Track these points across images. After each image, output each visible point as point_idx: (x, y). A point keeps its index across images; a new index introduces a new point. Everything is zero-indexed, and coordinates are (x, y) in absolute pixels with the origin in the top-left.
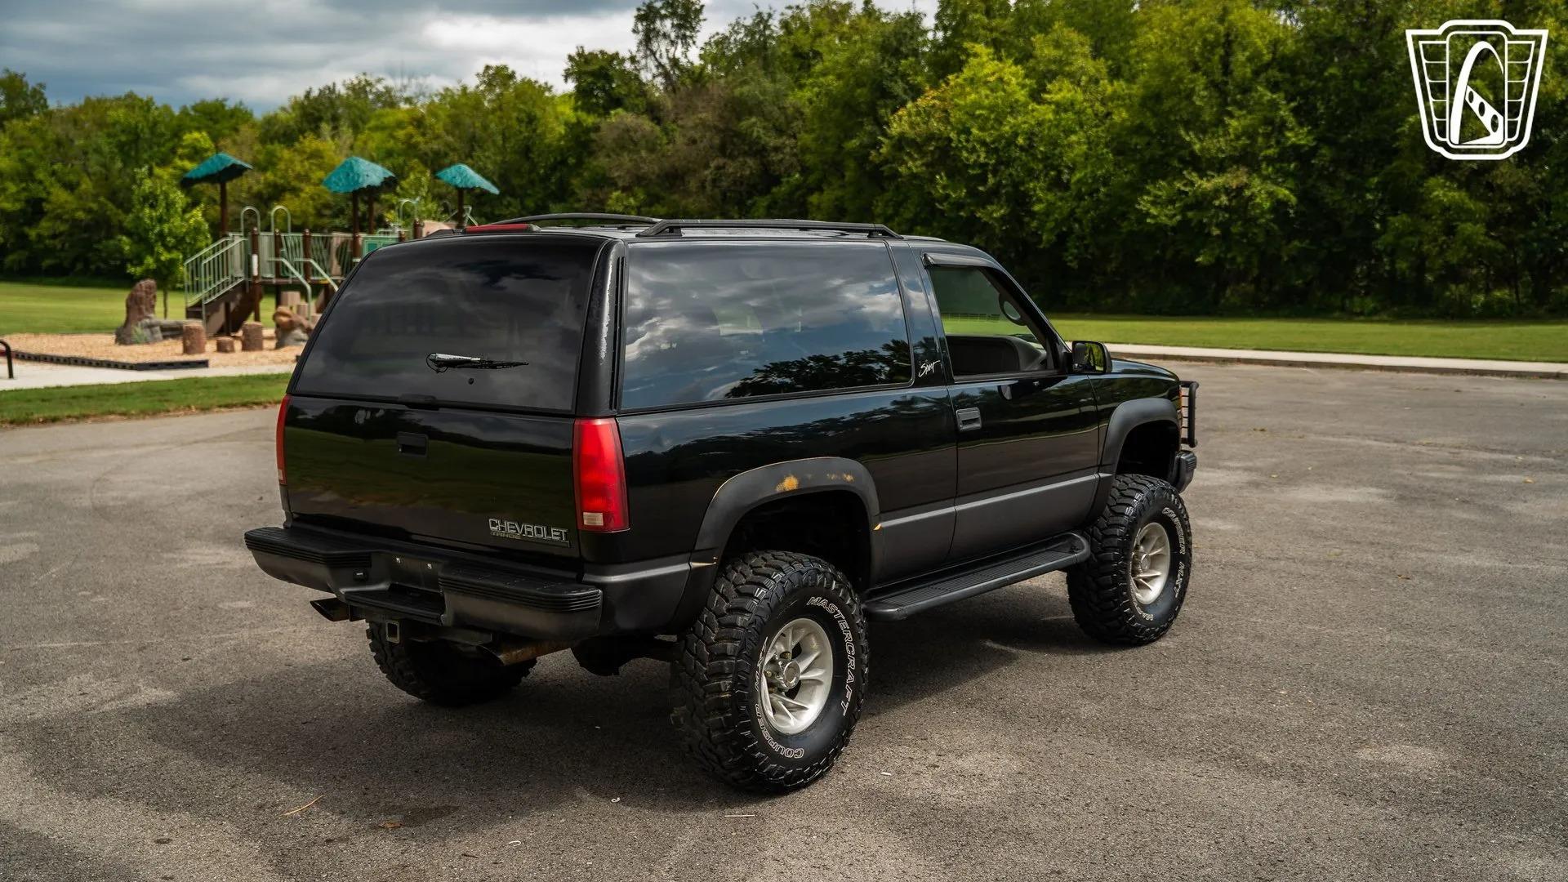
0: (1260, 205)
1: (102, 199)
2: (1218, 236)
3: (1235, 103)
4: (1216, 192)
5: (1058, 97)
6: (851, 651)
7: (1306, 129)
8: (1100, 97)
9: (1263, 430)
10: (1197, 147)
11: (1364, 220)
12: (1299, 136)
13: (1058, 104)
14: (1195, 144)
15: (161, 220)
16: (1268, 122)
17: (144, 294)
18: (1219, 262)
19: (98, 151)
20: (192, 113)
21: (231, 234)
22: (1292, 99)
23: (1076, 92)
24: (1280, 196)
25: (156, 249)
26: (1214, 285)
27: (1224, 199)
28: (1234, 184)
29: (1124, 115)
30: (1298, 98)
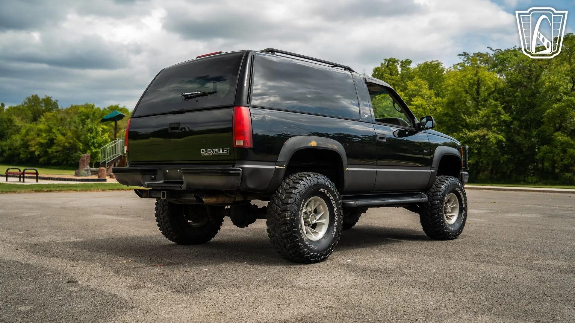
0: (491, 142)
1: (74, 139)
2: (476, 153)
3: (482, 105)
4: (475, 137)
5: (416, 103)
6: (336, 213)
7: (508, 115)
8: (432, 103)
9: (494, 203)
10: (468, 121)
11: (532, 148)
12: (505, 117)
13: (416, 105)
14: (467, 119)
15: (94, 138)
16: (494, 112)
17: (86, 159)
18: (477, 163)
19: (75, 122)
20: (107, 109)
21: (118, 139)
22: (503, 104)
23: (423, 101)
24: (500, 138)
25: (91, 148)
26: (475, 172)
27: (478, 140)
28: (482, 134)
29: (441, 109)
30: (505, 103)
